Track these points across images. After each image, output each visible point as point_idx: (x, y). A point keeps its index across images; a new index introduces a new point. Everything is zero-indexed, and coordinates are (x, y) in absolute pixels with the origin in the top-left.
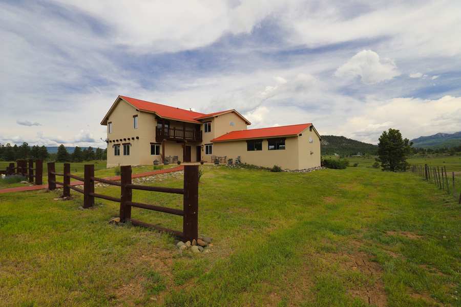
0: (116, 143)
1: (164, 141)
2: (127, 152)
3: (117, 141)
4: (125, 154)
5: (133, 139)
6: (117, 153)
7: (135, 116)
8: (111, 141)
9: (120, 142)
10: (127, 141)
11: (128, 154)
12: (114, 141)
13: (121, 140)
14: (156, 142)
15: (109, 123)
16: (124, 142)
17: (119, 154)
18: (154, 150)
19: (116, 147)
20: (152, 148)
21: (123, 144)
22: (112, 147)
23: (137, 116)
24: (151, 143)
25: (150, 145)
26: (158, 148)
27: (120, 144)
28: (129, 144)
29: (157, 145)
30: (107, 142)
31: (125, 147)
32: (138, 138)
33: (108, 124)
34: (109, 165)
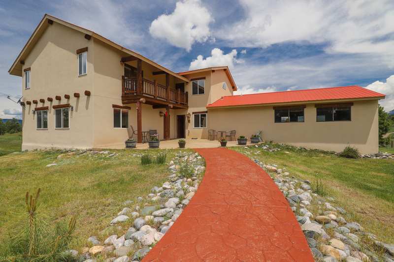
0: (40, 105)
1: (141, 102)
2: (63, 122)
3: (42, 101)
4: (58, 125)
5: (77, 95)
6: (42, 124)
7: (80, 52)
8: (29, 103)
9: (47, 104)
10: (64, 101)
11: (66, 125)
12: (35, 102)
13: (50, 100)
14: (121, 105)
15: (25, 70)
16: (56, 103)
17: (46, 126)
18: (119, 118)
19: (41, 113)
20: (116, 114)
21: (54, 107)
22: (31, 112)
23: (86, 49)
24: (114, 106)
25: (112, 109)
26: (125, 115)
27: (47, 108)
28: (68, 106)
29: (125, 110)
30: (23, 104)
31: (58, 114)
32: (88, 94)
33: (23, 73)
34: (26, 145)
